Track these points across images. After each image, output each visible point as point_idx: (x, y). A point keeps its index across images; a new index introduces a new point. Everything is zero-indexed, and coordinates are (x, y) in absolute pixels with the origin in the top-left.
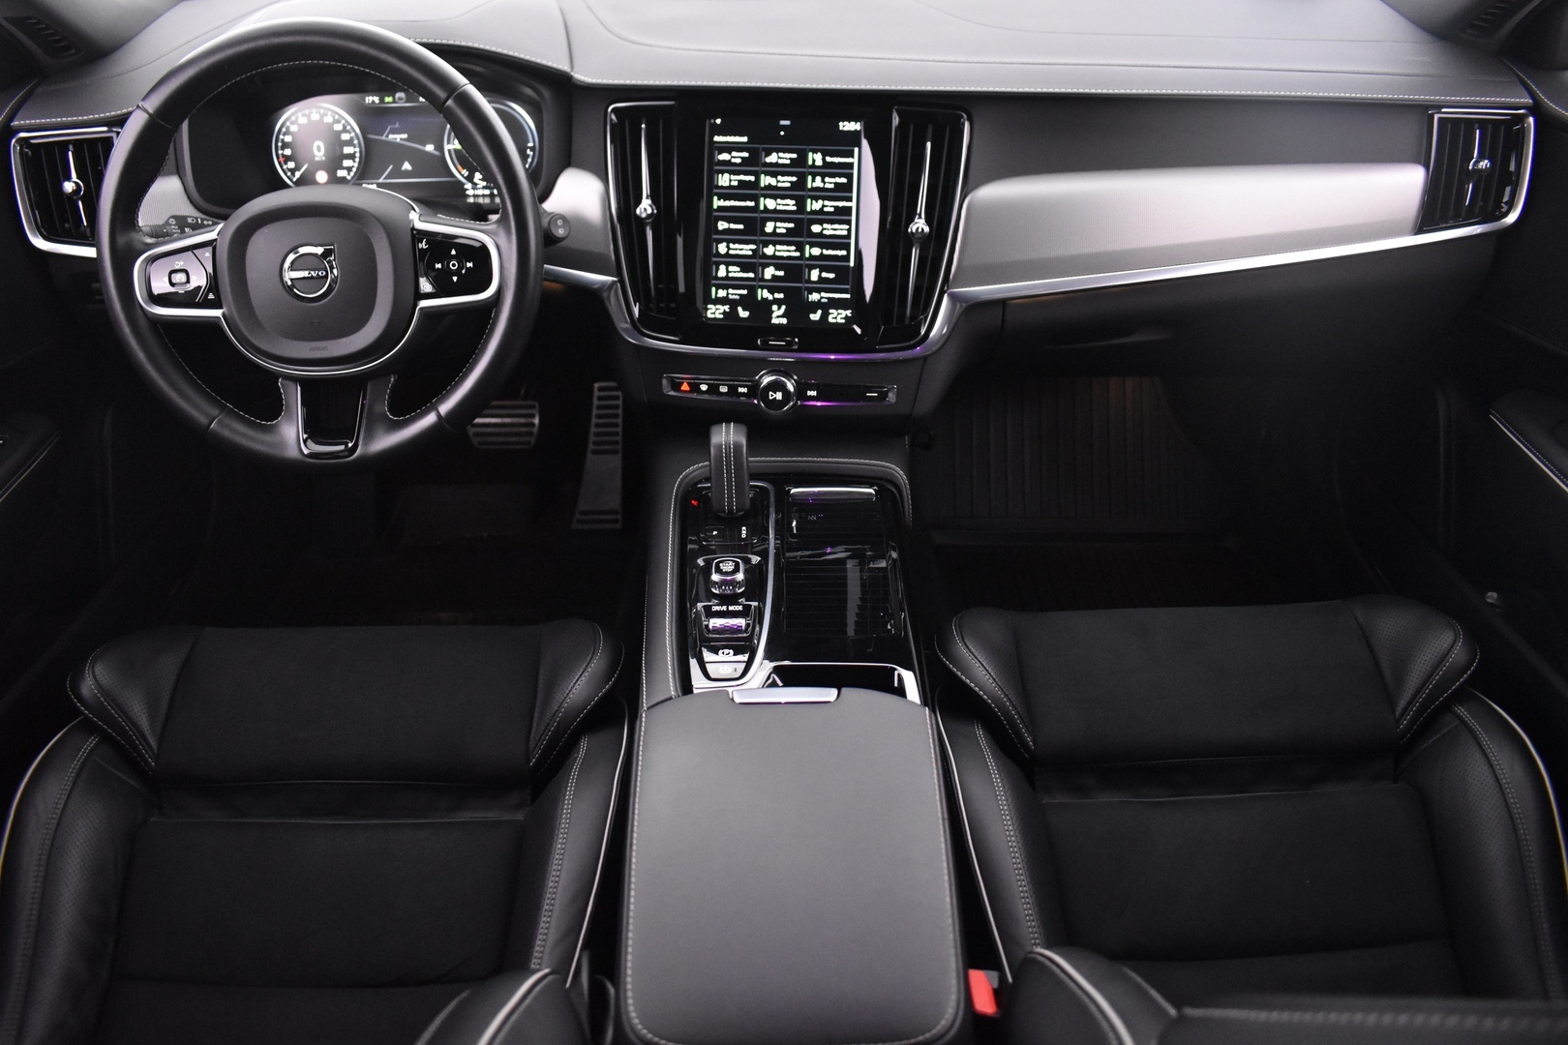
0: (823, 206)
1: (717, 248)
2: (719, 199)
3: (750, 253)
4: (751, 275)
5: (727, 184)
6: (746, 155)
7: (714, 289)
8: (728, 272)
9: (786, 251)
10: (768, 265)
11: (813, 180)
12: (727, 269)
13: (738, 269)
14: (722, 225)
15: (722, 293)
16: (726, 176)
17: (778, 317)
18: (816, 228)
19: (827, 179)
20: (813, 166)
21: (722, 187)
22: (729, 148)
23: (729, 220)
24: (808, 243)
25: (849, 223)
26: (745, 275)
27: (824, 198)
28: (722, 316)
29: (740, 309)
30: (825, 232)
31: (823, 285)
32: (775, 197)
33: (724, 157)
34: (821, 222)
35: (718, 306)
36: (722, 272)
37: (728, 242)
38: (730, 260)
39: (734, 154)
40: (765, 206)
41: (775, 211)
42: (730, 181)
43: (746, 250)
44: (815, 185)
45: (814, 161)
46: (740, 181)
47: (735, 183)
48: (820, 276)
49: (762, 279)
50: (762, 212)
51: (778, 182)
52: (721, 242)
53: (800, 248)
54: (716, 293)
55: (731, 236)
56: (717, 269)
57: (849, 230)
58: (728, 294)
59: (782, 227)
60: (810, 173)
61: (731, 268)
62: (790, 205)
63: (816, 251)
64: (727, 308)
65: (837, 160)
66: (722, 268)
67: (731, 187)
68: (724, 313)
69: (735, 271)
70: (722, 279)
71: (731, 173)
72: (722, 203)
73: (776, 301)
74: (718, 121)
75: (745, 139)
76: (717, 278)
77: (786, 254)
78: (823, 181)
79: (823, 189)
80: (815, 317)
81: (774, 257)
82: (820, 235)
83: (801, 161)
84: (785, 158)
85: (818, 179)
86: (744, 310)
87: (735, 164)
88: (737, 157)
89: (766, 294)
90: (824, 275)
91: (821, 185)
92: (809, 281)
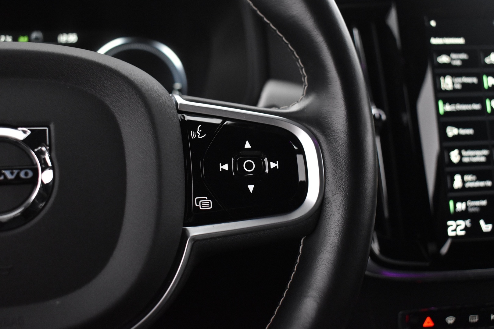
1: (449, 157)
2: (444, 103)
3: (483, 159)
5: (451, 87)
6: (464, 56)
7: (451, 203)
8: (464, 182)
12: (463, 178)
13: (474, 178)
14: (451, 131)
15: (461, 206)
16: (449, 78)
21: (447, 91)
22: (448, 50)
23: (458, 126)
26: (482, 184)
28: (463, 233)
29: (482, 222)
33: (443, 59)
35: (459, 222)
36: (458, 183)
37: (460, 149)
38: (464, 168)
39: (454, 56)
40: (492, 108)
42: (453, 83)
43: (479, 156)
46: (464, 85)
47: (458, 86)
50: (490, 114)
52: (453, 150)
54: (455, 207)
55: (462, 143)
56: (453, 180)
58: (467, 207)
61: (467, 178)
64: (468, 223)
66: (458, 179)
67: (454, 90)
68: (466, 229)
69: (471, 181)
70: (459, 190)
71: (454, 75)
72: (448, 108)
74: (433, 23)
75: (460, 41)
76: (453, 190)
86: (487, 223)
87: (456, 67)
88: (457, 59)
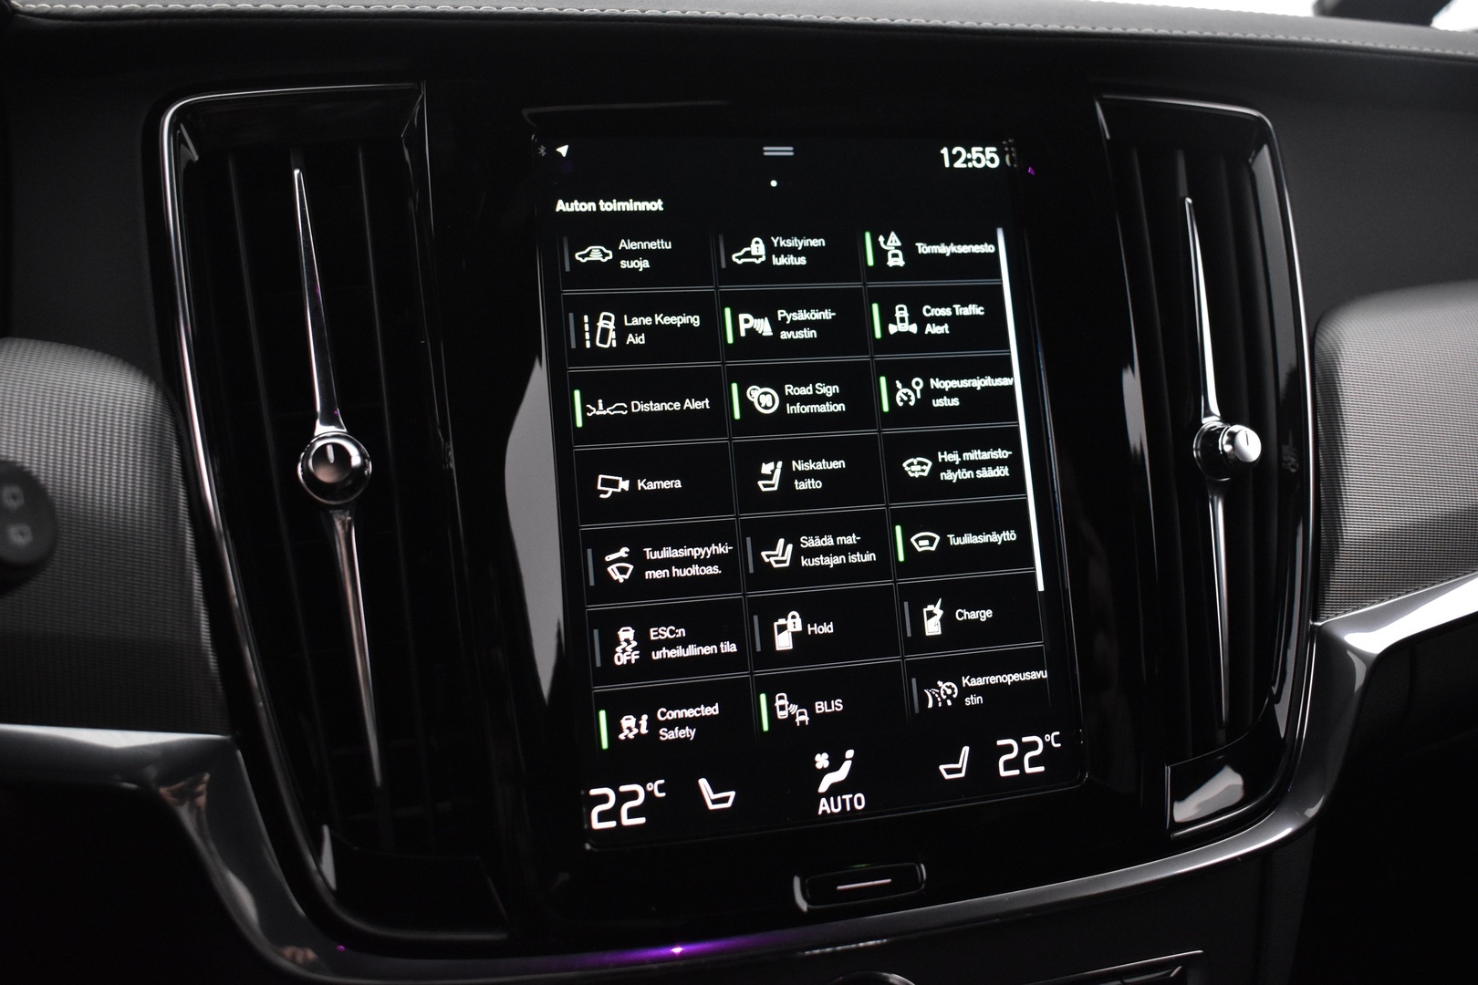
0: (930, 394)
3: (715, 571)
4: (729, 647)
6: (663, 248)
8: (646, 646)
9: (831, 551)
11: (888, 318)
12: (642, 637)
13: (681, 632)
15: (633, 727)
16: (607, 316)
17: (836, 790)
18: (917, 468)
19: (929, 311)
20: (882, 272)
21: (597, 355)
22: (606, 230)
24: (899, 517)
25: (1011, 441)
26: (707, 650)
27: (928, 371)
30: (945, 477)
31: (958, 652)
32: (773, 379)
33: (594, 258)
34: (927, 448)
38: (656, 603)
39: (625, 247)
40: (747, 408)
41: (780, 420)
42: (622, 332)
44: (893, 331)
45: (881, 254)
46: (652, 332)
47: (639, 340)
48: (947, 621)
49: (768, 657)
50: (739, 427)
51: (778, 327)
53: (876, 539)
55: (646, 522)
57: (1015, 463)
58: (654, 725)
59: (812, 472)
60: (875, 296)
61: (655, 632)
62: (826, 399)
67: (625, 351)
69: (671, 641)
71: (623, 308)
72: (601, 410)
73: (822, 732)
76: (612, 672)
77: (831, 562)
78: (915, 317)
79: (922, 341)
80: (956, 768)
81: (795, 573)
82: (931, 485)
84: (794, 251)
85: (902, 312)
86: (716, 780)
87: (632, 278)
89: (786, 708)
90: (964, 615)
91: (914, 330)
92: (917, 642)
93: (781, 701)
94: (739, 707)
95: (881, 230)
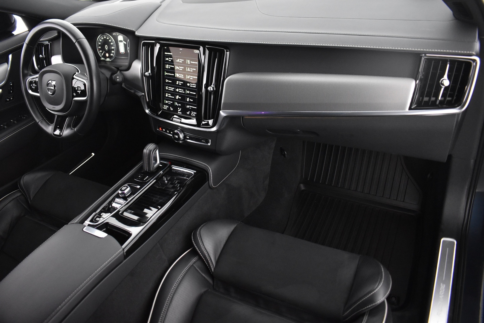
0: (190, 77)
1: (165, 87)
2: (166, 72)
4: (173, 97)
5: (168, 68)
6: (172, 59)
7: (165, 100)
9: (181, 91)
10: (177, 95)
14: (167, 81)
15: (167, 102)
16: (168, 65)
17: (179, 111)
20: (188, 64)
21: (167, 69)
22: (168, 56)
23: (168, 79)
24: (187, 89)
27: (190, 75)
28: (167, 109)
30: (191, 86)
31: (190, 103)
32: (179, 73)
33: (167, 59)
34: (189, 83)
35: (166, 106)
37: (169, 86)
38: (169, 92)
39: (169, 58)
40: (176, 76)
41: (179, 78)
43: (172, 89)
44: (188, 70)
45: (188, 62)
47: (170, 68)
49: (176, 99)
51: (179, 68)
52: (167, 86)
53: (184, 91)
55: (169, 85)
57: (196, 86)
59: (180, 83)
60: (187, 66)
61: (169, 94)
62: (182, 76)
63: (188, 92)
64: (168, 107)
65: (193, 62)
66: (167, 94)
72: (167, 74)
73: (179, 106)
74: (166, 48)
75: (171, 54)
77: (181, 92)
78: (190, 69)
80: (188, 113)
81: (178, 92)
83: (184, 62)
84: (181, 61)
85: (189, 68)
86: (172, 108)
87: (169, 62)
88: (170, 60)
90: (190, 100)
91: (190, 70)
92: (187, 101)
93: (176, 103)
94: (173, 103)
95: (188, 60)
